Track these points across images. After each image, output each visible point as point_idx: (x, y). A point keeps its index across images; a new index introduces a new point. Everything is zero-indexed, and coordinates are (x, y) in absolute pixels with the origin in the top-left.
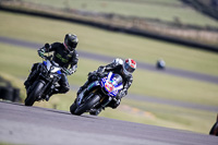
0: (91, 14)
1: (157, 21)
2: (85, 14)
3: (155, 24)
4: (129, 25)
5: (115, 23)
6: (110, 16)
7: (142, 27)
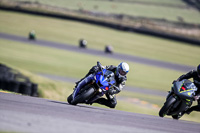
0: (103, 15)
1: (164, 20)
2: (97, 15)
3: (161, 23)
4: (138, 25)
5: (125, 23)
6: (120, 17)
7: (149, 27)
